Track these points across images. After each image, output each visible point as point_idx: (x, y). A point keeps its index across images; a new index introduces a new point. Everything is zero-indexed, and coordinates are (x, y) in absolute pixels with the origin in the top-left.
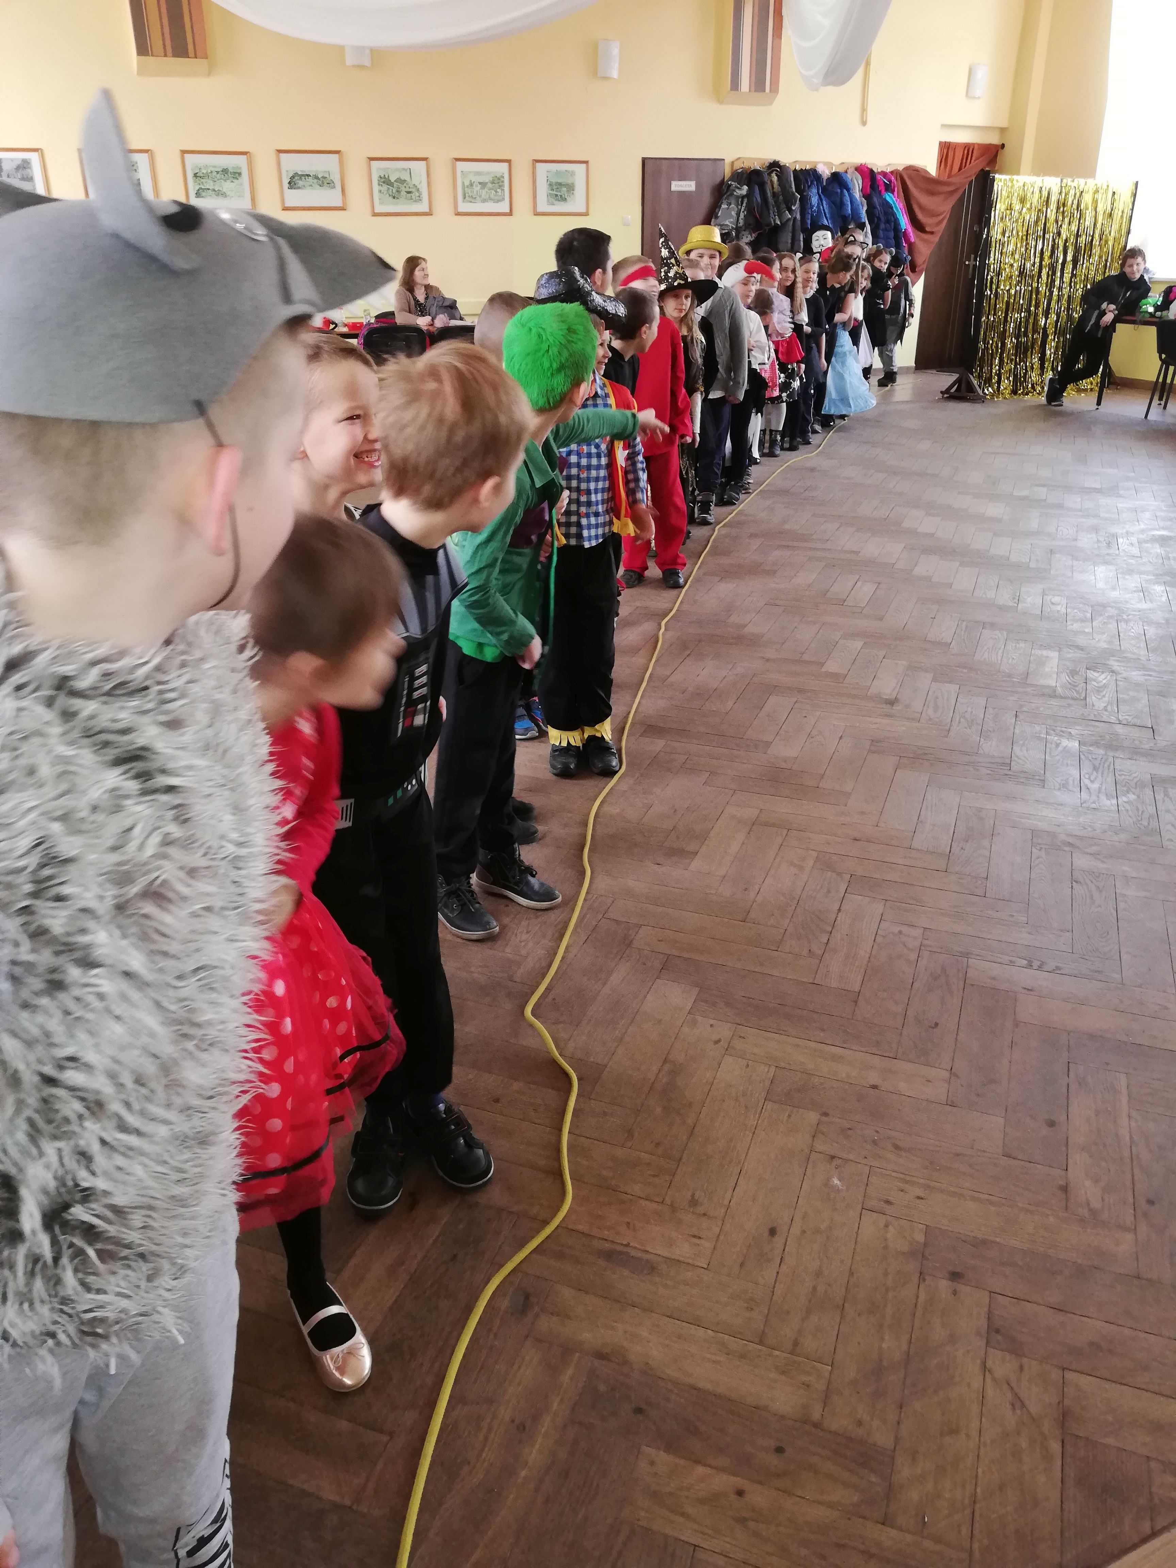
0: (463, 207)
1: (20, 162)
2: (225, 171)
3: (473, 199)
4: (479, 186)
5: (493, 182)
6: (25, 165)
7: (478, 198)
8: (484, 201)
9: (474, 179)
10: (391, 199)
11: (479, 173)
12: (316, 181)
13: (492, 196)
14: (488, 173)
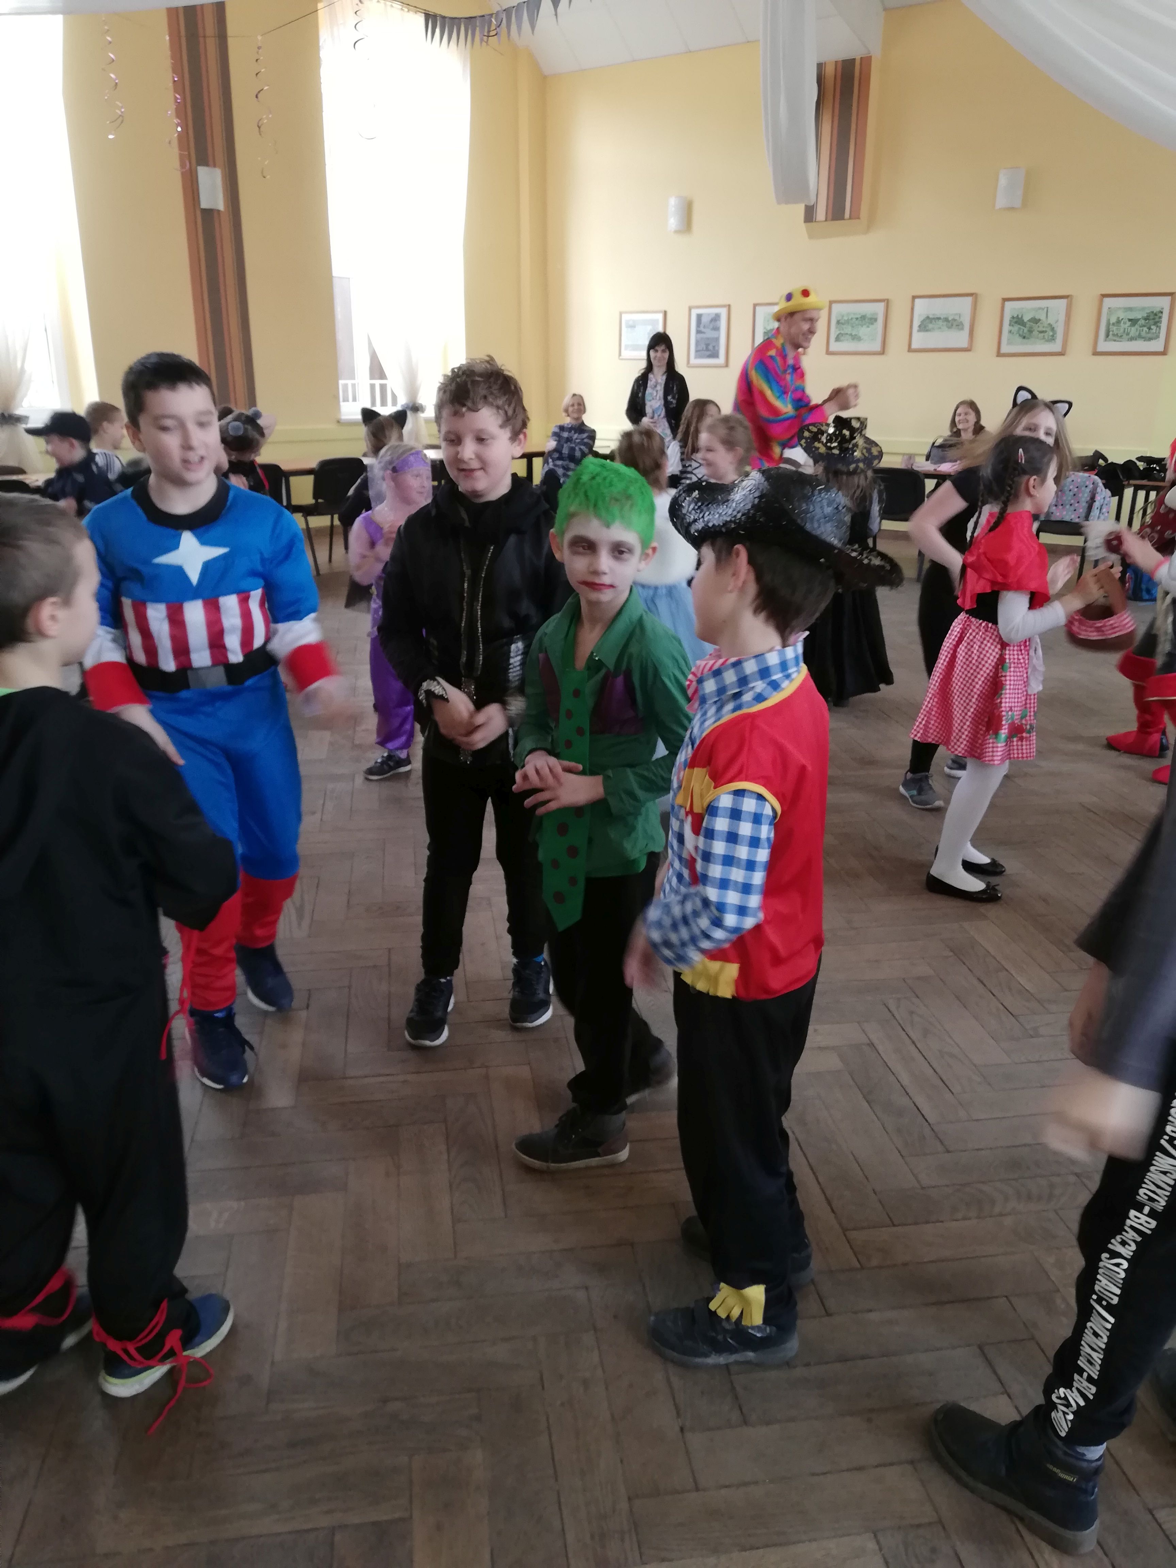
0: (1104, 346)
1: (714, 316)
2: (863, 317)
3: (1118, 337)
4: (1129, 323)
5: (1146, 319)
6: (716, 318)
7: (1125, 336)
8: (1132, 339)
9: (1122, 315)
10: (1020, 340)
11: (1130, 309)
12: (945, 323)
13: (1143, 334)
14: (1143, 309)
